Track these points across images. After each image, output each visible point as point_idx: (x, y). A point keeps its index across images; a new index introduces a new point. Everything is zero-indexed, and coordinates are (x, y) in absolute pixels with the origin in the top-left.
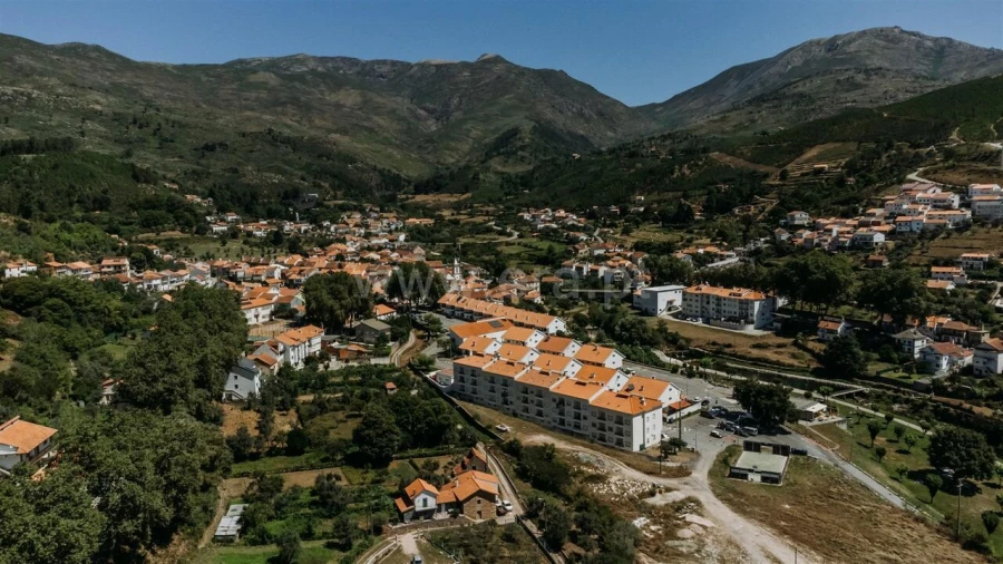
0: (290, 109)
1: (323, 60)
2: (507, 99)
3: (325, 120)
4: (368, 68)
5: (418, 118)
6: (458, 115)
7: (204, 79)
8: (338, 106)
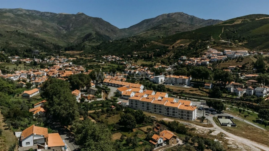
0: (19, 25)
1: (28, 11)
2: (86, 25)
3: (31, 28)
4: (43, 14)
5: (60, 29)
6: (72, 29)
8: (35, 25)
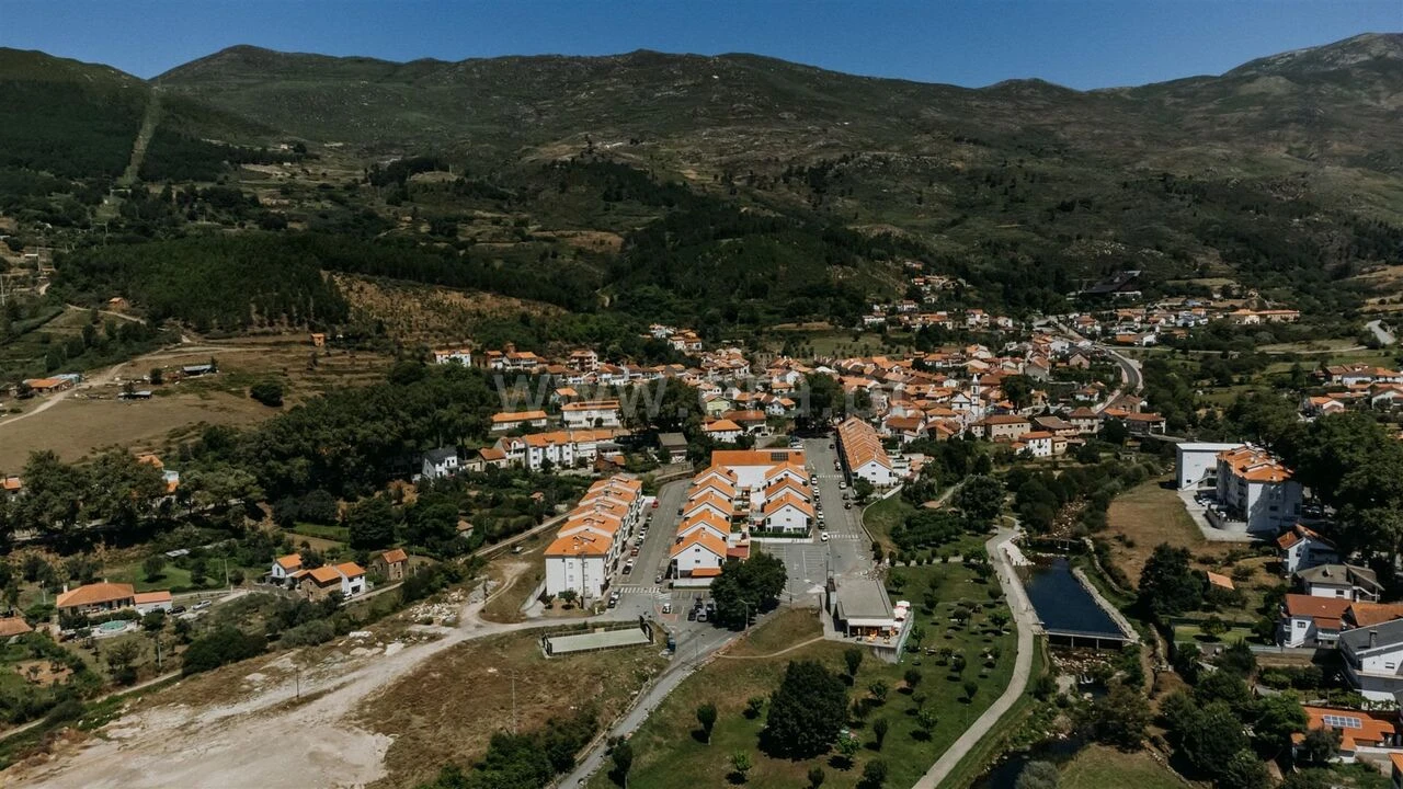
7: (1168, 101)
